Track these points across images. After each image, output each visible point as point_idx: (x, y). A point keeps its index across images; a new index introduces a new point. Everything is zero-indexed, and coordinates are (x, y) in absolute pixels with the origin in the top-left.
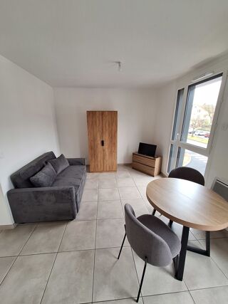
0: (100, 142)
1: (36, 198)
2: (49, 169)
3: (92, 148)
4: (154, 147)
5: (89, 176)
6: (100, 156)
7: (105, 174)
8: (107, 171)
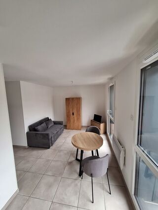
0: (72, 113)
1: (36, 135)
2: (44, 125)
3: (68, 116)
4: (100, 117)
5: (65, 131)
6: (72, 120)
7: (74, 130)
8: (76, 129)
